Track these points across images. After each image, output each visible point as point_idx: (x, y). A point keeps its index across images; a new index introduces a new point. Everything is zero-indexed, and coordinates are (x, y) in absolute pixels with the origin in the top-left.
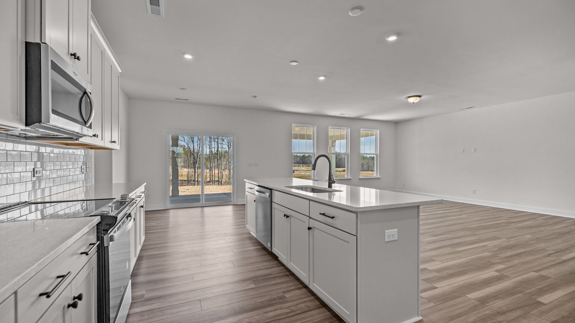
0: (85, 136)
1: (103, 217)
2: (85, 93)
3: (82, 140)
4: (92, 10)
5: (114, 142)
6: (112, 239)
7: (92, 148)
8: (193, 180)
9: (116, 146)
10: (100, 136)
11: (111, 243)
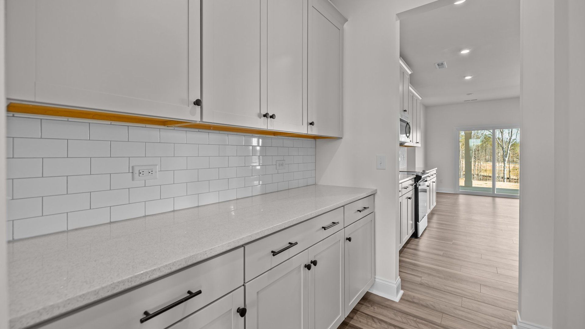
0: (407, 142)
1: (417, 176)
2: (408, 123)
3: (406, 144)
4: (410, 83)
5: (418, 143)
6: (420, 185)
7: (406, 147)
8: (502, 177)
9: (419, 145)
10: (412, 141)
11: (419, 187)
